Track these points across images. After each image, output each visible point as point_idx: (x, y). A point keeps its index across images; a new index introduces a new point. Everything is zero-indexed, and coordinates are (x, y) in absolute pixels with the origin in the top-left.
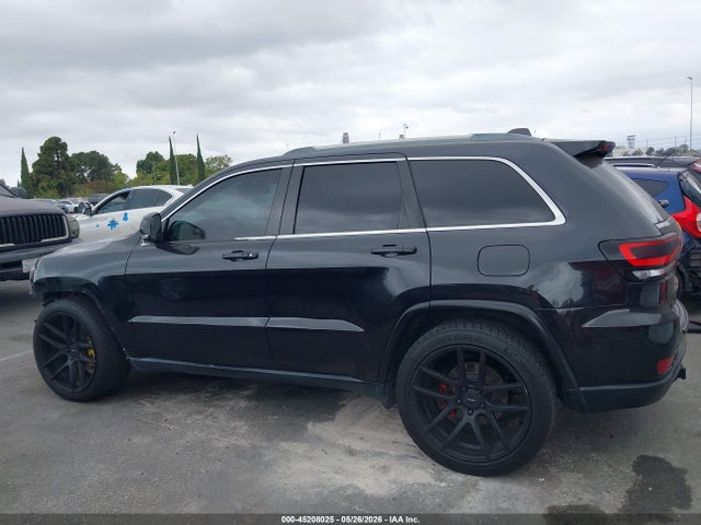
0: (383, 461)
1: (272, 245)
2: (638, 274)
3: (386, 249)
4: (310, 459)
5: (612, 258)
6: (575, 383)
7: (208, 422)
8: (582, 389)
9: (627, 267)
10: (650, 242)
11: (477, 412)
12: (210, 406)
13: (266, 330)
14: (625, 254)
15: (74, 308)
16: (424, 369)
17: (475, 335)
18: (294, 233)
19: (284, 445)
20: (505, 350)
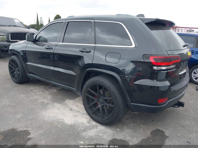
0: (77, 114)
1: (56, 45)
2: (155, 68)
3: (83, 50)
4: (59, 109)
5: (146, 61)
6: (130, 101)
7: (42, 94)
8: (132, 103)
9: (151, 65)
10: (165, 57)
11: (102, 105)
12: (46, 90)
13: (53, 71)
14: (152, 60)
15: (15, 58)
16: (89, 89)
17: (102, 81)
18: (63, 42)
19: (56, 104)
20: (109, 87)
